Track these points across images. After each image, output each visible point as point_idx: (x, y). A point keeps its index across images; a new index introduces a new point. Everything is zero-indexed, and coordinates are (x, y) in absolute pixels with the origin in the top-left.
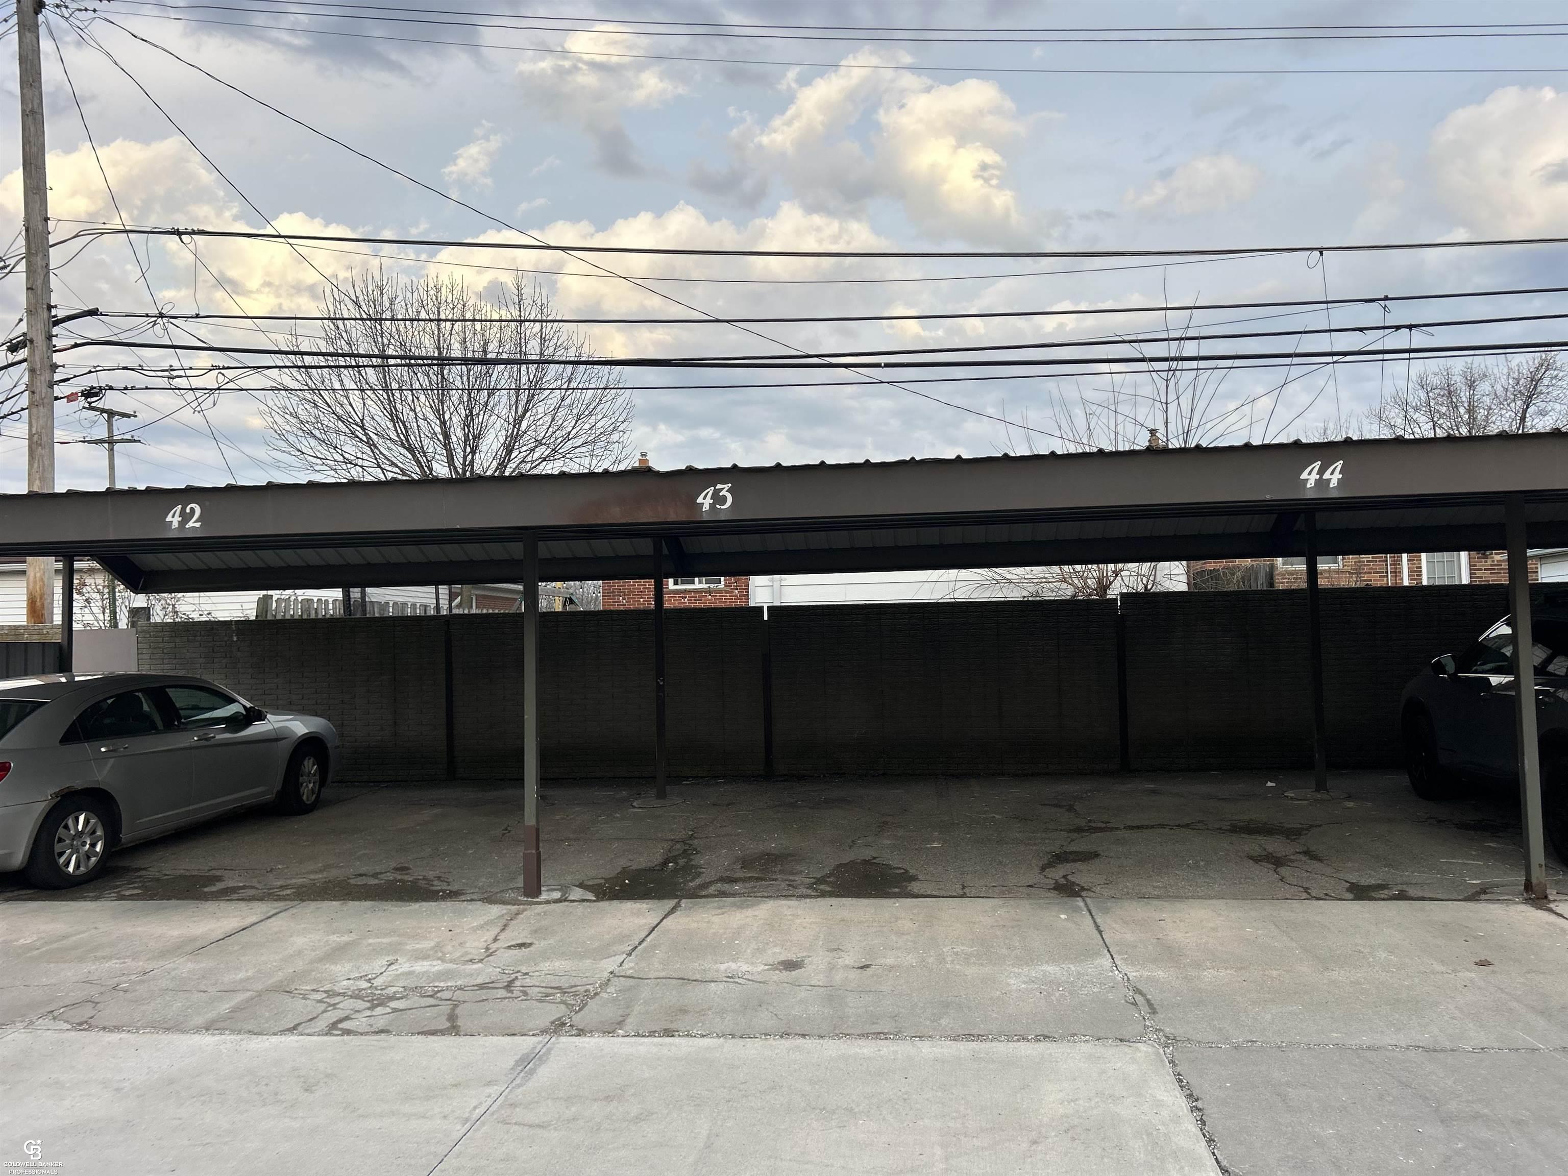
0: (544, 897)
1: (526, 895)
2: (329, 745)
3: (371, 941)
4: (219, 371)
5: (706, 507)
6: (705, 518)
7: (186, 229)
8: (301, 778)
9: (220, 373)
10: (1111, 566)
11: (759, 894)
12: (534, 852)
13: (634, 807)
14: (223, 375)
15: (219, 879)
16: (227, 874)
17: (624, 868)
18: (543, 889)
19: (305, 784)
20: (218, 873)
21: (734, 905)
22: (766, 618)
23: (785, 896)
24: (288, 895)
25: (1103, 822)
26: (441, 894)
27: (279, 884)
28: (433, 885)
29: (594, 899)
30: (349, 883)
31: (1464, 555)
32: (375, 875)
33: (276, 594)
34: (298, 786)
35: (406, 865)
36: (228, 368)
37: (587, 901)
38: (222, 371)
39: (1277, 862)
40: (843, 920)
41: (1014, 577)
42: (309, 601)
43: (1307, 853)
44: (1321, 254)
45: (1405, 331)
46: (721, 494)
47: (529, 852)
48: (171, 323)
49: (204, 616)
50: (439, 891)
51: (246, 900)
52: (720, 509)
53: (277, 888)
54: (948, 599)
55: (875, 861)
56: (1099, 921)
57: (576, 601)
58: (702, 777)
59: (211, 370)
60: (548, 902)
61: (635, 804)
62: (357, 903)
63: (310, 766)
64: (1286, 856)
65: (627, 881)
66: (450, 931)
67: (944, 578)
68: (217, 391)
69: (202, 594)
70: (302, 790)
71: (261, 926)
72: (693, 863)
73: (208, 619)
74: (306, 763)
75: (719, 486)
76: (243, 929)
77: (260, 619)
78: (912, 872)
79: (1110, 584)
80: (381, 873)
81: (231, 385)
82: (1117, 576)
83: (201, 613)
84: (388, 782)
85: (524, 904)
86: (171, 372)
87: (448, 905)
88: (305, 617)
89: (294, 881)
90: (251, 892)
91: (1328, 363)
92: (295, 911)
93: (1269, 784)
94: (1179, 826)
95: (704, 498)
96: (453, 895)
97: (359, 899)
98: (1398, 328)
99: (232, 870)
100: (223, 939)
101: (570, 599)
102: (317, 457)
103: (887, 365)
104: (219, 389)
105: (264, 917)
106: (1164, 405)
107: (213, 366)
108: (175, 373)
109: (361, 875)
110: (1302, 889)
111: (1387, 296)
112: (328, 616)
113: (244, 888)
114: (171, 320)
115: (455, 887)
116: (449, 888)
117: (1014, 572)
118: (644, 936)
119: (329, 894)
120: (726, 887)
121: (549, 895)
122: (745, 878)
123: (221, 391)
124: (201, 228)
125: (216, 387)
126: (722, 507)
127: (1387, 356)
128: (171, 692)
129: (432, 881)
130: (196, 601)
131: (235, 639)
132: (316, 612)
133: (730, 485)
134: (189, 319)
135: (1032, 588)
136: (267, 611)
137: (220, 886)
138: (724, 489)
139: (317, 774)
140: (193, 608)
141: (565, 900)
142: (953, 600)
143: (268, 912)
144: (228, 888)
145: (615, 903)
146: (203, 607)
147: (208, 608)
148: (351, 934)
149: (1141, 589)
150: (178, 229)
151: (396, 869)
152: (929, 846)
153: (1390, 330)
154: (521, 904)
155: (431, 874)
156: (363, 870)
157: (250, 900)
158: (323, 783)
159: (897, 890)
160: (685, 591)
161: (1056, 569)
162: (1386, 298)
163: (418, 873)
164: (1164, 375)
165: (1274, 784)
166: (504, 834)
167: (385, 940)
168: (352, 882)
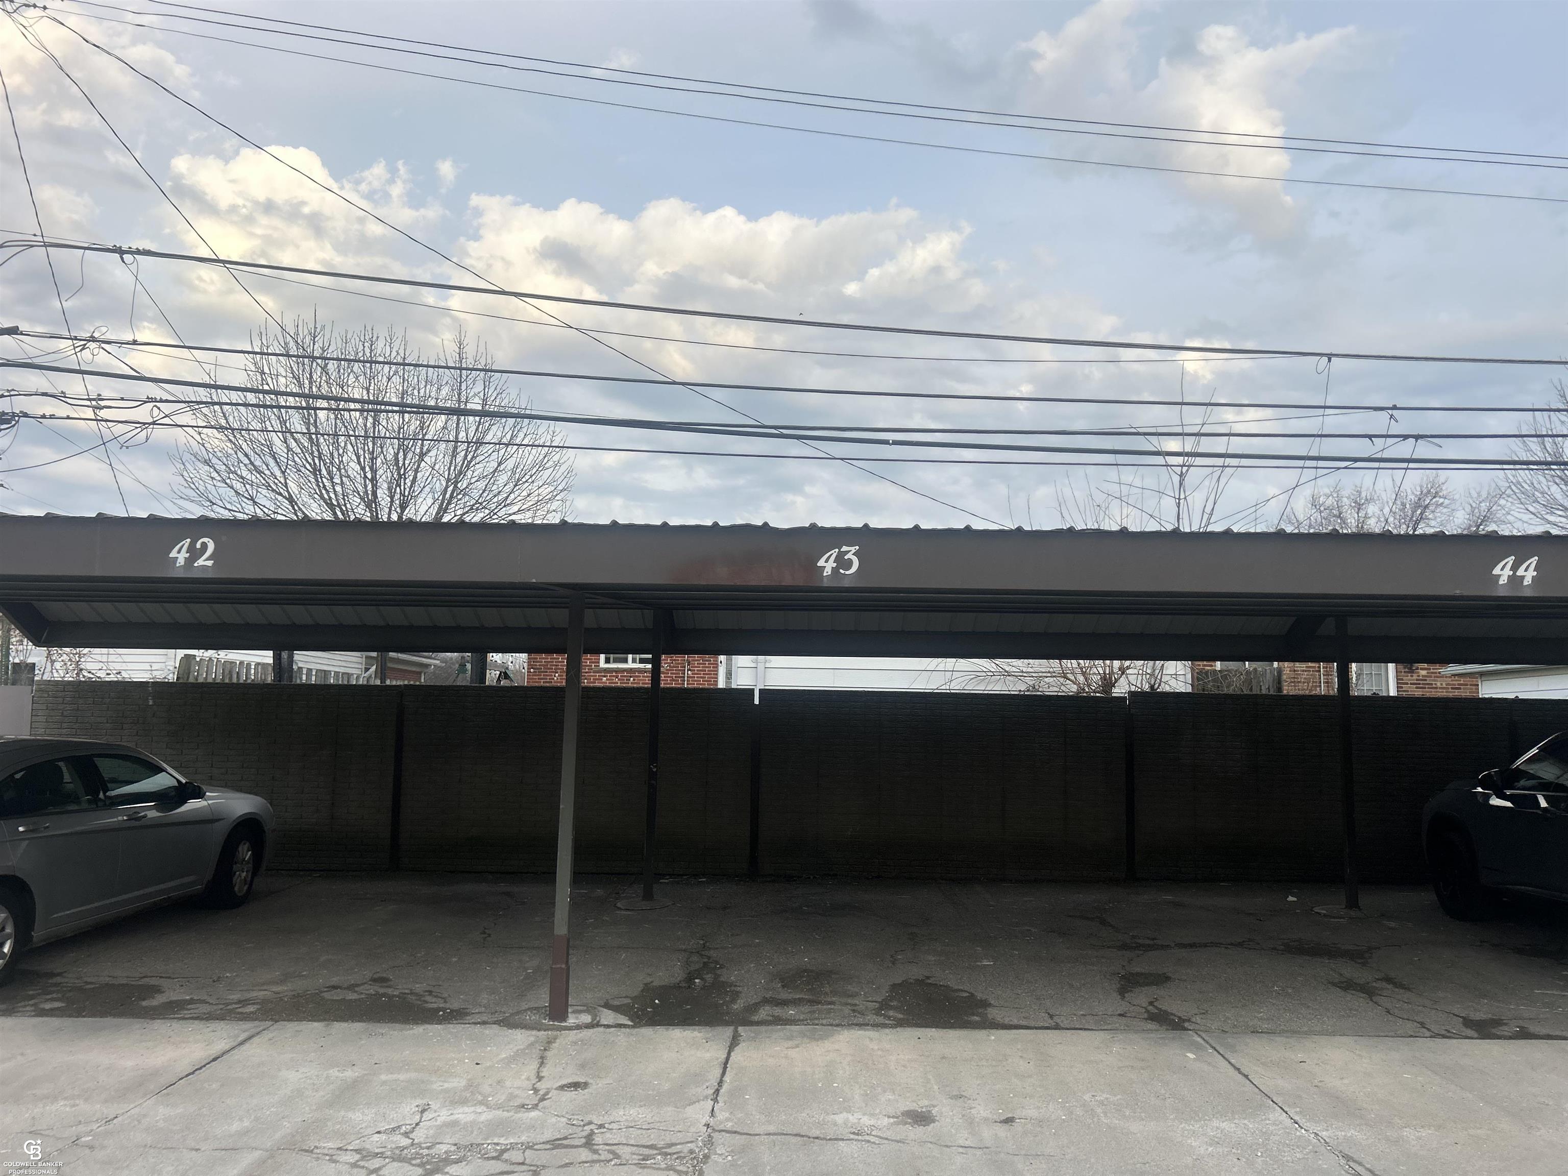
0: (572, 1020)
1: (552, 1018)
2: (266, 829)
3: (383, 1077)
4: (155, 404)
5: (828, 571)
6: (826, 583)
7: (130, 248)
8: (234, 866)
9: (155, 406)
10: (1117, 664)
11: (824, 1022)
12: (564, 966)
13: (620, 909)
14: (159, 408)
15: (157, 990)
16: (164, 983)
17: (646, 984)
18: (570, 1010)
19: (238, 873)
20: (153, 982)
21: (803, 1035)
22: (757, 701)
23: (857, 1025)
24: (252, 1013)
25: (1148, 938)
26: (441, 1013)
27: (236, 997)
28: (427, 1002)
29: (630, 1023)
30: (323, 998)
31: (1391, 666)
32: (351, 988)
33: (198, 653)
34: (230, 875)
35: (385, 975)
36: (167, 401)
37: (625, 1026)
38: (158, 404)
39: (1368, 992)
40: (943, 1058)
41: (1014, 669)
42: (232, 663)
43: (1388, 980)
44: (1330, 360)
45: (1412, 440)
46: (846, 557)
47: (558, 966)
48: (103, 348)
49: (112, 676)
50: (439, 1009)
51: (202, 1019)
52: (844, 574)
53: (236, 1003)
54: (945, 689)
55: (929, 981)
56: (1233, 1061)
57: (511, 676)
58: (679, 875)
59: (145, 402)
60: (578, 1027)
61: (619, 905)
62: (344, 1025)
63: (246, 853)
64: (1368, 983)
65: (657, 1001)
66: (477, 1064)
67: (941, 667)
68: (151, 426)
69: (111, 651)
70: (234, 880)
71: (237, 1054)
72: (722, 979)
73: (116, 679)
74: (240, 849)
75: (844, 548)
76: (214, 1060)
77: (181, 681)
78: (979, 996)
79: (1116, 682)
80: (357, 985)
81: (167, 421)
82: (1123, 673)
83: (109, 672)
84: (321, 871)
85: (551, 1030)
86: (99, 402)
87: (454, 1028)
88: (227, 681)
89: (254, 994)
90: (204, 1009)
91: (1339, 468)
92: (271, 1035)
93: (1291, 898)
94: (1232, 944)
95: (827, 561)
96: (455, 1016)
97: (342, 1019)
98: (1406, 437)
99: (169, 978)
100: (193, 1073)
101: (505, 673)
102: (226, 508)
103: (896, 443)
104: (154, 423)
105: (235, 1044)
106: (1177, 501)
107: (148, 398)
108: (102, 403)
109: (335, 987)
110: (1419, 1025)
111: (1395, 406)
112: (249, 681)
113: (192, 1001)
114: (103, 345)
115: (456, 1005)
116: (448, 1006)
117: (1014, 664)
118: (719, 1076)
119: (304, 1012)
120: (778, 1011)
121: (577, 1018)
122: (795, 999)
123: (155, 426)
124: (147, 248)
125: (151, 420)
126: (847, 573)
127: (1383, 465)
128: (99, 762)
129: (424, 996)
130: (104, 659)
131: (151, 703)
132: (238, 677)
133: (857, 548)
134: (123, 346)
135: (1030, 681)
136: (189, 673)
137: (158, 1000)
138: (851, 552)
139: (251, 862)
140: (100, 665)
141: (598, 1025)
142: (948, 691)
143: (237, 1036)
144: (171, 1002)
145: (660, 1030)
146: (111, 666)
147: (118, 667)
148: (354, 1068)
149: (1146, 688)
150: (120, 247)
151: (374, 980)
152: (979, 963)
153: (1399, 439)
154: (548, 1030)
155: (419, 988)
156: (335, 980)
157: (207, 1019)
158: (255, 873)
159: (977, 1018)
160: (617, 671)
161: (1055, 663)
162: (1395, 408)
163: (401, 986)
164: (1178, 470)
165: (1295, 899)
166: (485, 939)
167: (402, 1077)
168: (327, 996)
